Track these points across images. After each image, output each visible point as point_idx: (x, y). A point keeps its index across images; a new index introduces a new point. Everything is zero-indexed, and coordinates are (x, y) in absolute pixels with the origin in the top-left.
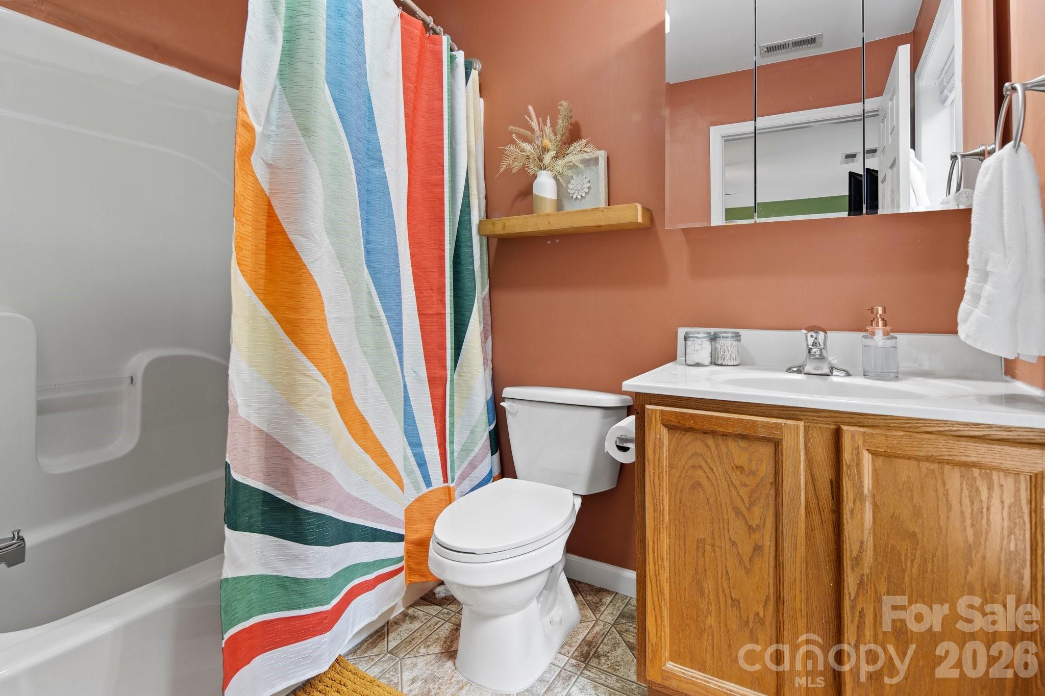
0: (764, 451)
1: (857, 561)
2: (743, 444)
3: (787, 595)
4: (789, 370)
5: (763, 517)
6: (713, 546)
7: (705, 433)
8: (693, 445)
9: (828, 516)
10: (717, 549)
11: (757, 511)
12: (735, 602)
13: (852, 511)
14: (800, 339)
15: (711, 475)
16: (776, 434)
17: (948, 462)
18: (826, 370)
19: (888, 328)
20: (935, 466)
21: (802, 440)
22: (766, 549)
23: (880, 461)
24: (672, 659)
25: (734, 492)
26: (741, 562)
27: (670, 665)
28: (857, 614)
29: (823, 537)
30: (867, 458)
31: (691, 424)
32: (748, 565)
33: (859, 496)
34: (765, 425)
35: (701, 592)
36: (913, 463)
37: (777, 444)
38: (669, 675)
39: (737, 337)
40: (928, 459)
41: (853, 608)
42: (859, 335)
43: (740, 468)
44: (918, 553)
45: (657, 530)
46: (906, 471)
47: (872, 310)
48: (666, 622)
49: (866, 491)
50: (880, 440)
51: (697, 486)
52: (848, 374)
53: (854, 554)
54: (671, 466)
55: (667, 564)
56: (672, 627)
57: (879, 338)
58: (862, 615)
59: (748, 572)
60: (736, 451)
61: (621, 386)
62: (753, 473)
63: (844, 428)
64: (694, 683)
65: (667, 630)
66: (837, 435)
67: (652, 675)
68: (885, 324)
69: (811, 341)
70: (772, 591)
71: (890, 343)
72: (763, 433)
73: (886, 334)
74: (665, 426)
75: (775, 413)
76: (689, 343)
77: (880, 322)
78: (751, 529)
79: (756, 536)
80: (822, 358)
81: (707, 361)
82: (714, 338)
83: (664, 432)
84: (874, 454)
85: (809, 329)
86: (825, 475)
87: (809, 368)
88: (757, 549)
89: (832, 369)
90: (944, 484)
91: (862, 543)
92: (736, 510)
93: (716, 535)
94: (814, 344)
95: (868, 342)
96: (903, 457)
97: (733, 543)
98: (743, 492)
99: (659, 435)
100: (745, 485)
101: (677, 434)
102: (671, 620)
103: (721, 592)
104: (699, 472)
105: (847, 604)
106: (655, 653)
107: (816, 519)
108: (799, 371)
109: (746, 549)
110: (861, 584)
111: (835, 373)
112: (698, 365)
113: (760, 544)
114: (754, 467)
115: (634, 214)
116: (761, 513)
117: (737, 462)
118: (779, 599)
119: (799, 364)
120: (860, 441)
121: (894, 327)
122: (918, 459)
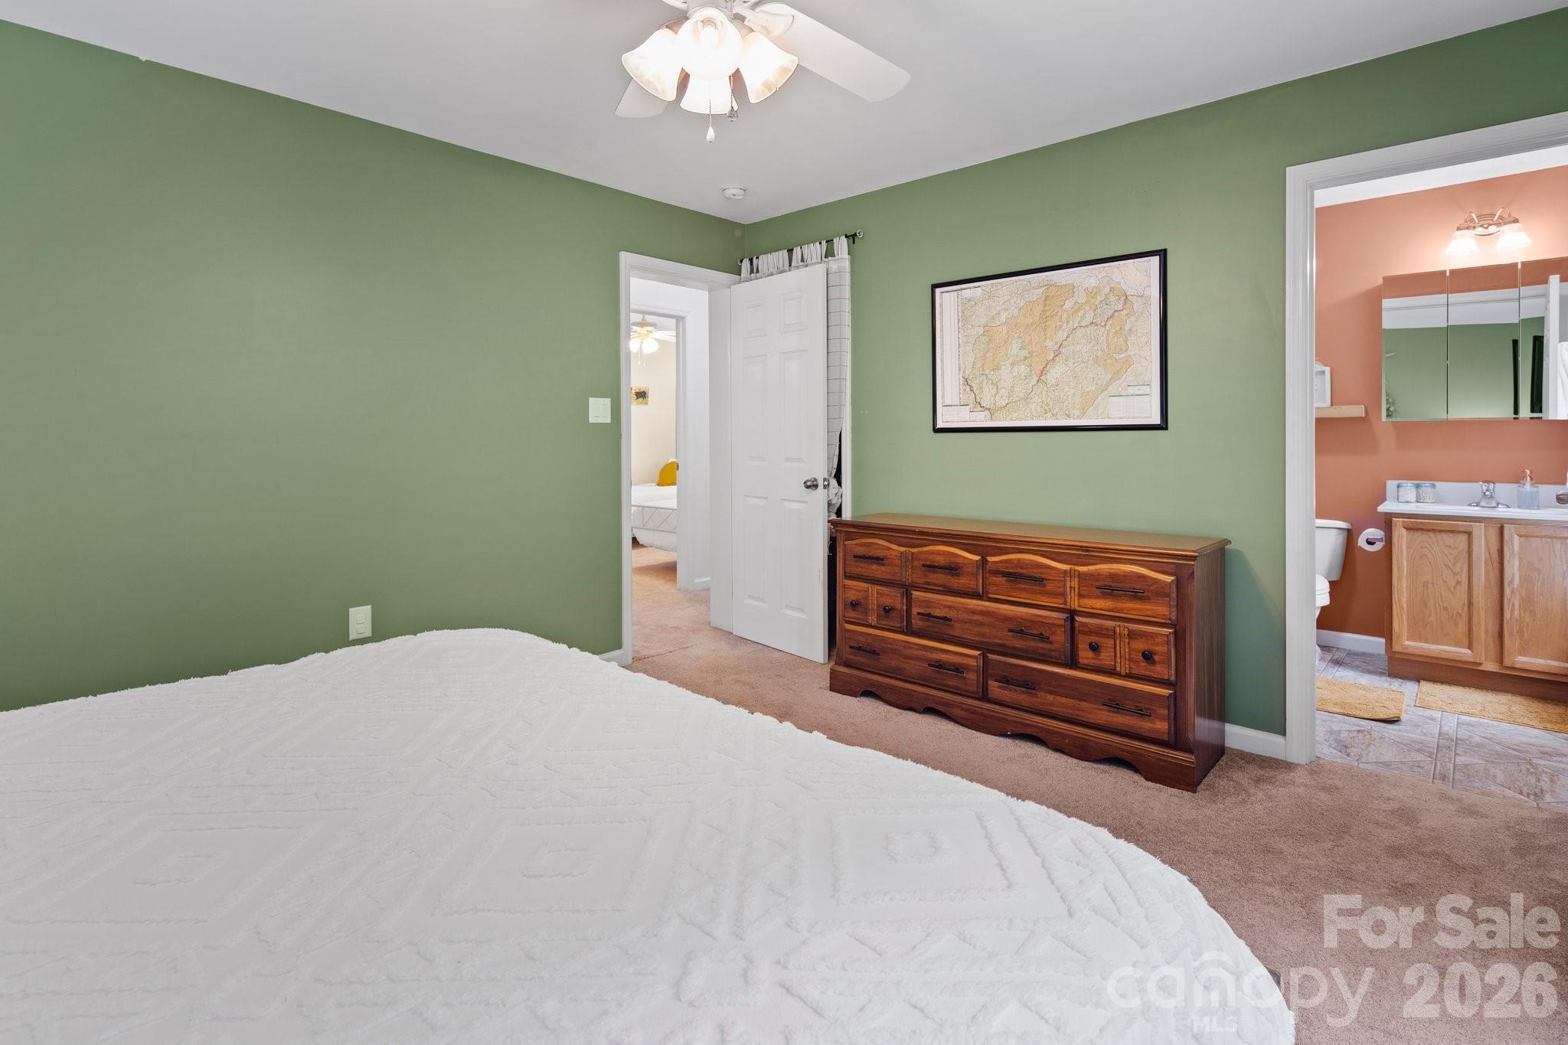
0: (1464, 538)
1: (1511, 582)
2: (1451, 535)
3: (1475, 600)
4: (1470, 505)
5: (1462, 568)
6: (1433, 583)
7: (1429, 530)
8: (1420, 537)
9: (1496, 565)
10: (1436, 586)
11: (1458, 565)
12: (1445, 609)
13: (1508, 561)
14: (1478, 487)
15: (1432, 550)
16: (1469, 529)
17: (1555, 538)
18: (1494, 505)
19: (1533, 482)
20: (1549, 540)
21: (1483, 532)
22: (1463, 582)
23: (1523, 539)
24: (1408, 640)
25: (1445, 558)
26: (1449, 589)
27: (1407, 643)
28: (1511, 605)
29: (1494, 576)
30: (1516, 539)
31: (1421, 526)
32: (1453, 590)
33: (1513, 554)
34: (1462, 526)
35: (1426, 605)
36: (1539, 539)
37: (1469, 534)
38: (1408, 647)
39: (1433, 486)
40: (1546, 537)
41: (1509, 603)
42: (1514, 486)
43: (1449, 547)
44: (1541, 577)
45: (1400, 578)
46: (1535, 542)
47: (1523, 472)
48: (1405, 622)
49: (1516, 552)
50: (1523, 530)
51: (1423, 556)
52: (1508, 507)
53: (1510, 579)
54: (1408, 548)
55: (1405, 594)
56: (1409, 625)
57: (1528, 487)
58: (1513, 605)
59: (1453, 593)
60: (1447, 538)
61: (1376, 509)
62: (1456, 548)
63: (1505, 525)
64: (1423, 649)
65: (1406, 626)
66: (1502, 529)
67: (1396, 648)
68: (1532, 479)
69: (1485, 488)
70: (1466, 600)
71: (1535, 489)
72: (1462, 529)
73: (1532, 485)
74: (1405, 528)
75: (1468, 520)
76: (1400, 489)
77: (1528, 478)
78: (1455, 574)
79: (1458, 577)
80: (1492, 497)
81: (1414, 500)
82: (1418, 486)
83: (1404, 531)
84: (1520, 536)
85: (1484, 482)
86: (1494, 547)
87: (1483, 503)
88: (1458, 583)
89: (1498, 504)
90: (1553, 547)
91: (1514, 574)
92: (1447, 566)
93: (1435, 579)
94: (1487, 490)
95: (1521, 489)
96: (1533, 537)
97: (1445, 582)
98: (1451, 557)
99: (1400, 534)
100: (1450, 554)
101: (1412, 532)
102: (1408, 621)
103: (1437, 605)
104: (1425, 550)
105: (1506, 601)
106: (1398, 637)
107: (1490, 567)
108: (1477, 506)
109: (1452, 583)
110: (1513, 591)
111: (1500, 506)
112: (1407, 502)
113: (1460, 580)
114: (1457, 545)
115: (1358, 411)
116: (1461, 567)
117: (1447, 543)
118: (1470, 604)
119: (1477, 501)
120: (1513, 530)
121: (1537, 480)
122: (1541, 537)
